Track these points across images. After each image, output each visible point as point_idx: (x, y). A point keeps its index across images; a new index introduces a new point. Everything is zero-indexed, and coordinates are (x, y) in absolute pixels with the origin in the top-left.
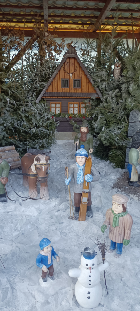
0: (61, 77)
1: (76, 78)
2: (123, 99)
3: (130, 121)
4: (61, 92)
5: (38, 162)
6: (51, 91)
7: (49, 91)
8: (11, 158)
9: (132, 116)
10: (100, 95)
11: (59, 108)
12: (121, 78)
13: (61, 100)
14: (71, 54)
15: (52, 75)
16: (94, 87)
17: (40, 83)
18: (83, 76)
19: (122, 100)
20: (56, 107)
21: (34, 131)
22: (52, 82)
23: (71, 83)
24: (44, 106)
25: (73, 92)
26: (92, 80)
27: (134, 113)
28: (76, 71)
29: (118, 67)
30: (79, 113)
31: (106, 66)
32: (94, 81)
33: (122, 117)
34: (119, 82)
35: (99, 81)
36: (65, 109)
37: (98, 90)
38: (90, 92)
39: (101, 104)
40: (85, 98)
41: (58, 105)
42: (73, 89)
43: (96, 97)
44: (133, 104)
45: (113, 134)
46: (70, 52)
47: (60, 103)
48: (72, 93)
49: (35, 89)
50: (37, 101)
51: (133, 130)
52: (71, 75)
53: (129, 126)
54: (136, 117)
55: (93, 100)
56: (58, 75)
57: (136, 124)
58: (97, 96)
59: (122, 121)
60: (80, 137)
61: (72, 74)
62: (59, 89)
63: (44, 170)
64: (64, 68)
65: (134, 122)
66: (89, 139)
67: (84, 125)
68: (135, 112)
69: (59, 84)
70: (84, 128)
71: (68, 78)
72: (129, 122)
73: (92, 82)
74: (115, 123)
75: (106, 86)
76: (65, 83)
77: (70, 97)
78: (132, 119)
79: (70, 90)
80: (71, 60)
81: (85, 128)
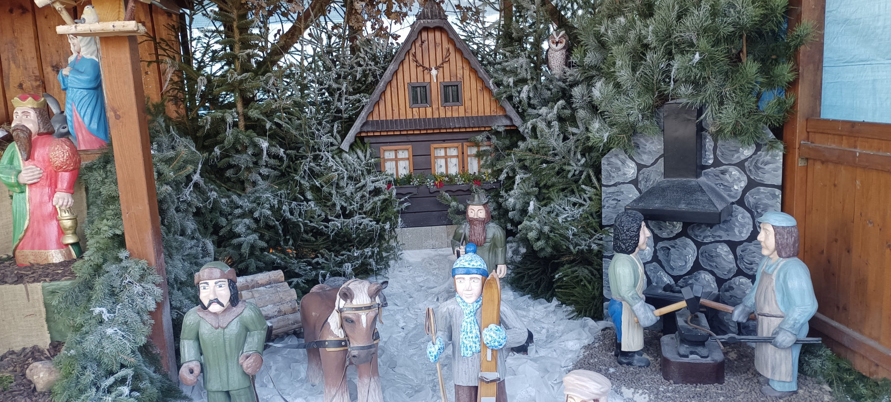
0: (407, 80)
1: (447, 80)
2: (580, 125)
3: (604, 182)
4: (410, 117)
5: (346, 301)
6: (383, 118)
7: (376, 118)
8: (272, 306)
9: (609, 169)
10: (517, 121)
11: (407, 162)
12: (569, 71)
13: (412, 138)
14: (432, 18)
15: (381, 76)
16: (498, 100)
17: (351, 98)
18: (467, 72)
19: (578, 127)
20: (396, 160)
21: (338, 227)
22: (384, 92)
23: (435, 93)
24: (365, 157)
25: (443, 115)
26: (491, 82)
27: (613, 160)
28: (446, 60)
29: (557, 43)
30: (463, 171)
31: (529, 46)
32: (498, 84)
33: (581, 173)
34: (564, 81)
35: (511, 84)
36: (422, 163)
37: (509, 108)
38: (488, 113)
39: (520, 143)
40: (477, 129)
41: (403, 154)
42: (441, 108)
43: (507, 126)
44: (606, 135)
45: (560, 219)
46: (427, 15)
47: (409, 147)
48: (439, 119)
49: (337, 115)
50: (345, 146)
51: (615, 207)
52: (434, 72)
53: (603, 195)
54: (619, 169)
55: (497, 133)
56: (400, 75)
57: (623, 188)
58: (508, 123)
59: (583, 183)
60: (467, 234)
61: (436, 69)
62: (402, 111)
63: (364, 325)
64: (414, 55)
65: (615, 185)
66: (494, 238)
67: (476, 199)
68: (616, 155)
69: (404, 96)
70: (476, 208)
71: (427, 80)
72: (601, 185)
73: (492, 87)
74: (563, 190)
75: (531, 95)
76: (419, 94)
77: (433, 129)
78: (609, 176)
79: (435, 110)
80: (431, 35)
81: (481, 207)
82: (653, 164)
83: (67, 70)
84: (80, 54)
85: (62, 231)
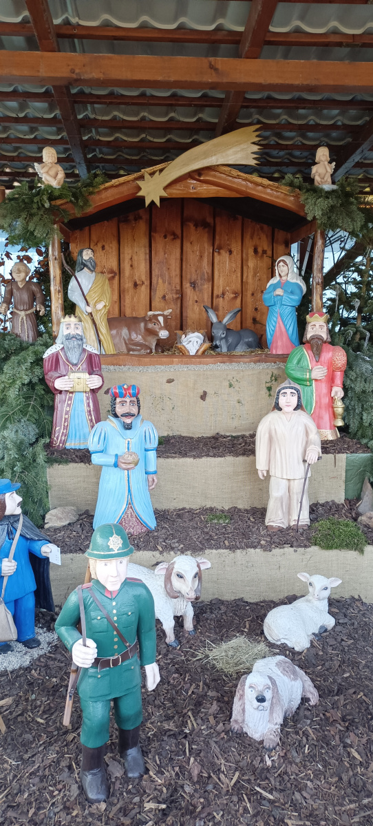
83: (279, 292)
84: (284, 278)
85: (334, 416)
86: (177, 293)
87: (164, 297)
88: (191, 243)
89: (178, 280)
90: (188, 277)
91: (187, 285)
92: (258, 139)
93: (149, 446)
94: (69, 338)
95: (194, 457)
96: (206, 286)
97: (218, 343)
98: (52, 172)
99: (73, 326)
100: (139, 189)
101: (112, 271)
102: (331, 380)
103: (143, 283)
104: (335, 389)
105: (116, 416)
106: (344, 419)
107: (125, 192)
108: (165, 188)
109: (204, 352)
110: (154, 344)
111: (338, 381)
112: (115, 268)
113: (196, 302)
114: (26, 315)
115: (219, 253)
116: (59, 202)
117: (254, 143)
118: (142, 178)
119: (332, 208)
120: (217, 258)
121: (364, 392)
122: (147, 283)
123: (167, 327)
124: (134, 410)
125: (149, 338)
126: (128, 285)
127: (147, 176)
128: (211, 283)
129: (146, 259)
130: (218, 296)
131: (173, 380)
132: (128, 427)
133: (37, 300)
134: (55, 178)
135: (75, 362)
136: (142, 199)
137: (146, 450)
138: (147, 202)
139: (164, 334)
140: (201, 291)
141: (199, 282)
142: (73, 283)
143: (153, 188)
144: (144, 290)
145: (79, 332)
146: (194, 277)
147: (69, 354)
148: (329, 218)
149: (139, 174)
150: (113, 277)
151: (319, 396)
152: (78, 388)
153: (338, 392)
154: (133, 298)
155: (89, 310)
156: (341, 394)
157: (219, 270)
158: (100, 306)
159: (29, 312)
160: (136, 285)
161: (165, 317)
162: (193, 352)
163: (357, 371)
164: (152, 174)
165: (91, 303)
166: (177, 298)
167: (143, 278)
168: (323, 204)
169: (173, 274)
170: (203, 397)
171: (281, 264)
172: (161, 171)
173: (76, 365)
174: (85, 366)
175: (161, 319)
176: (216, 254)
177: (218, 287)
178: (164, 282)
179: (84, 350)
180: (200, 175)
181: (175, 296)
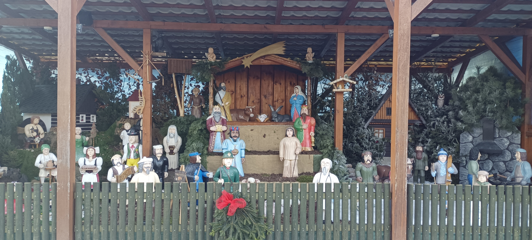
0: (386, 106)
2: (452, 124)
4: (386, 119)
7: (376, 118)
9: (463, 138)
10: (424, 122)
11: (382, 134)
12: (446, 107)
13: (385, 126)
16: (418, 115)
20: (379, 133)
22: (378, 110)
26: (416, 109)
27: (464, 135)
29: (441, 98)
32: (418, 110)
33: (452, 139)
34: (444, 110)
35: (424, 110)
36: (388, 134)
37: (421, 118)
38: (413, 119)
39: (425, 130)
40: (409, 124)
41: (380, 131)
43: (420, 124)
44: (464, 127)
47: (384, 129)
50: (365, 127)
51: (464, 150)
53: (461, 146)
54: (466, 138)
55: (416, 126)
56: (384, 105)
57: (467, 144)
58: (420, 123)
59: (453, 142)
60: (415, 156)
62: (384, 116)
64: (389, 99)
65: (465, 143)
66: (424, 158)
68: (465, 134)
69: (384, 111)
70: (420, 147)
72: (460, 143)
74: (445, 145)
75: (432, 114)
76: (390, 111)
78: (463, 140)
81: (421, 147)
82: (478, 137)
83: (295, 99)
84: (297, 94)
85: (311, 142)
86: (258, 100)
87: (253, 101)
88: (264, 80)
89: (259, 95)
90: (263, 93)
91: (263, 97)
92: (285, 46)
93: (242, 148)
94: (215, 113)
95: (259, 155)
96: (270, 97)
97: (274, 119)
98: (212, 56)
99: (217, 109)
100: (243, 62)
101: (232, 91)
102: (310, 130)
103: (245, 96)
104: (311, 132)
105: (231, 137)
106: (315, 143)
107: (238, 63)
108: (252, 62)
109: (266, 121)
110: (248, 120)
111: (312, 130)
112: (234, 90)
113: (266, 103)
114: (198, 108)
115: (276, 84)
116: (214, 67)
117: (283, 47)
118: (243, 58)
119: (312, 69)
120: (275, 86)
121: (323, 134)
122: (246, 96)
123: (253, 113)
124: (237, 135)
125: (246, 117)
126: (238, 96)
127: (245, 58)
128: (272, 96)
129: (246, 87)
130: (275, 101)
131: (253, 130)
132: (235, 141)
133: (202, 102)
134: (212, 58)
135: (217, 121)
136: (244, 65)
137: (241, 150)
138: (245, 67)
139: (252, 115)
140: (268, 99)
141: (268, 96)
142: (217, 95)
143: (247, 62)
144: (245, 99)
145: (219, 111)
146: (265, 94)
147: (216, 119)
148: (310, 73)
149: (243, 57)
150: (233, 94)
151: (305, 135)
152: (218, 130)
153: (312, 134)
154: (240, 102)
155: (223, 105)
156: (313, 134)
157: (276, 91)
158: (227, 103)
159: (199, 107)
160: (242, 97)
161: (253, 109)
162: (263, 121)
163: (321, 127)
164: (247, 57)
165: (224, 102)
166: (259, 102)
167: (245, 94)
168: (308, 68)
169: (257, 92)
170: (264, 136)
171: (296, 88)
172: (250, 56)
173: (218, 122)
174: (221, 123)
175: (251, 109)
176: (274, 84)
177: (276, 97)
178: (253, 95)
179: (221, 117)
180: (265, 57)
181: (257, 101)
